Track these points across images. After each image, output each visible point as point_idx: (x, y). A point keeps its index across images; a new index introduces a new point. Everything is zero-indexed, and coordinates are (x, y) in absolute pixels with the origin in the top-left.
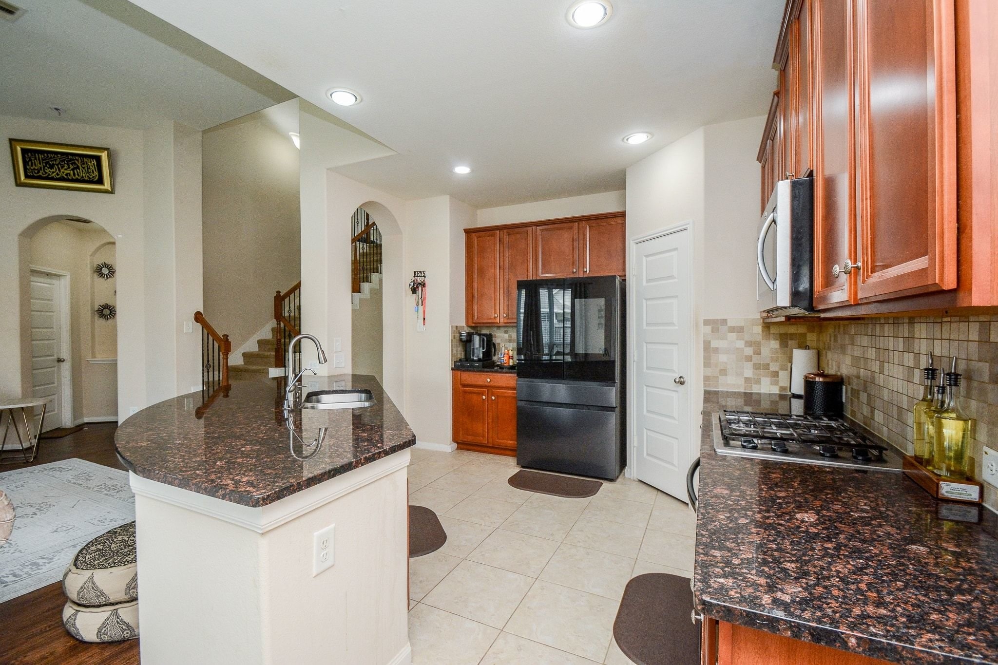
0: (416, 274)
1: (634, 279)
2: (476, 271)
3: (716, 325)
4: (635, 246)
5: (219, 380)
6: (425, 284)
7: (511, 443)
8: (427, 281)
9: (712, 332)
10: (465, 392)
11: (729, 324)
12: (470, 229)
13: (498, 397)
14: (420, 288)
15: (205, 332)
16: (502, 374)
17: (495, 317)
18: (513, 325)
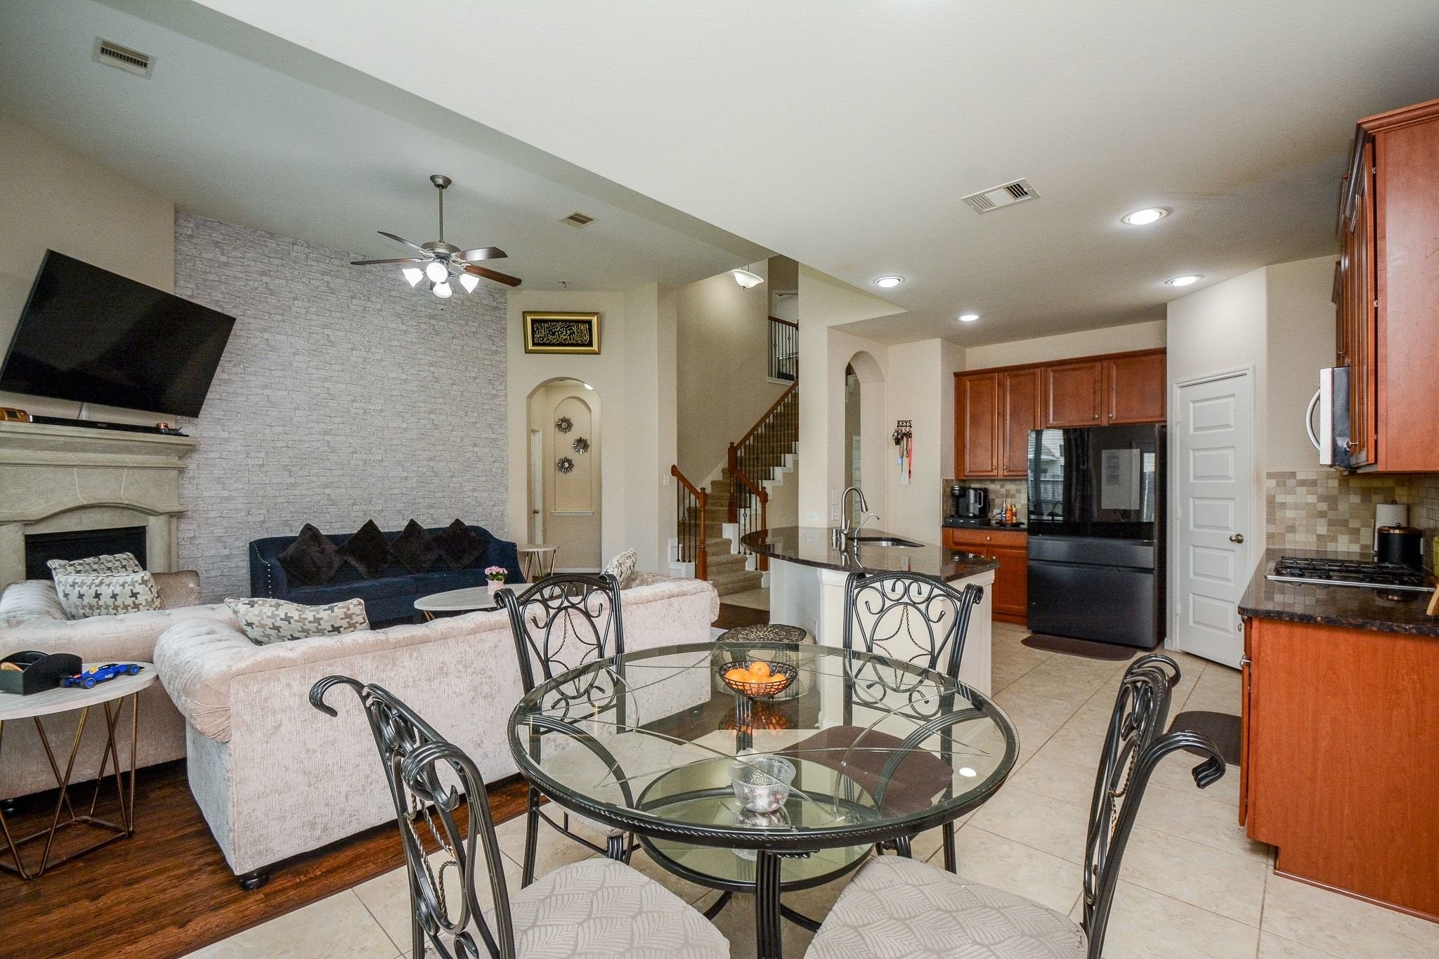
0: (901, 423)
1: (1178, 427)
3: (1282, 478)
4: (1179, 391)
6: (910, 434)
7: (1019, 608)
8: (913, 431)
9: (1278, 485)
11: (1298, 477)
12: (961, 372)
13: (999, 556)
14: (905, 439)
15: (681, 485)
16: (1004, 532)
17: (992, 469)
18: (1014, 478)
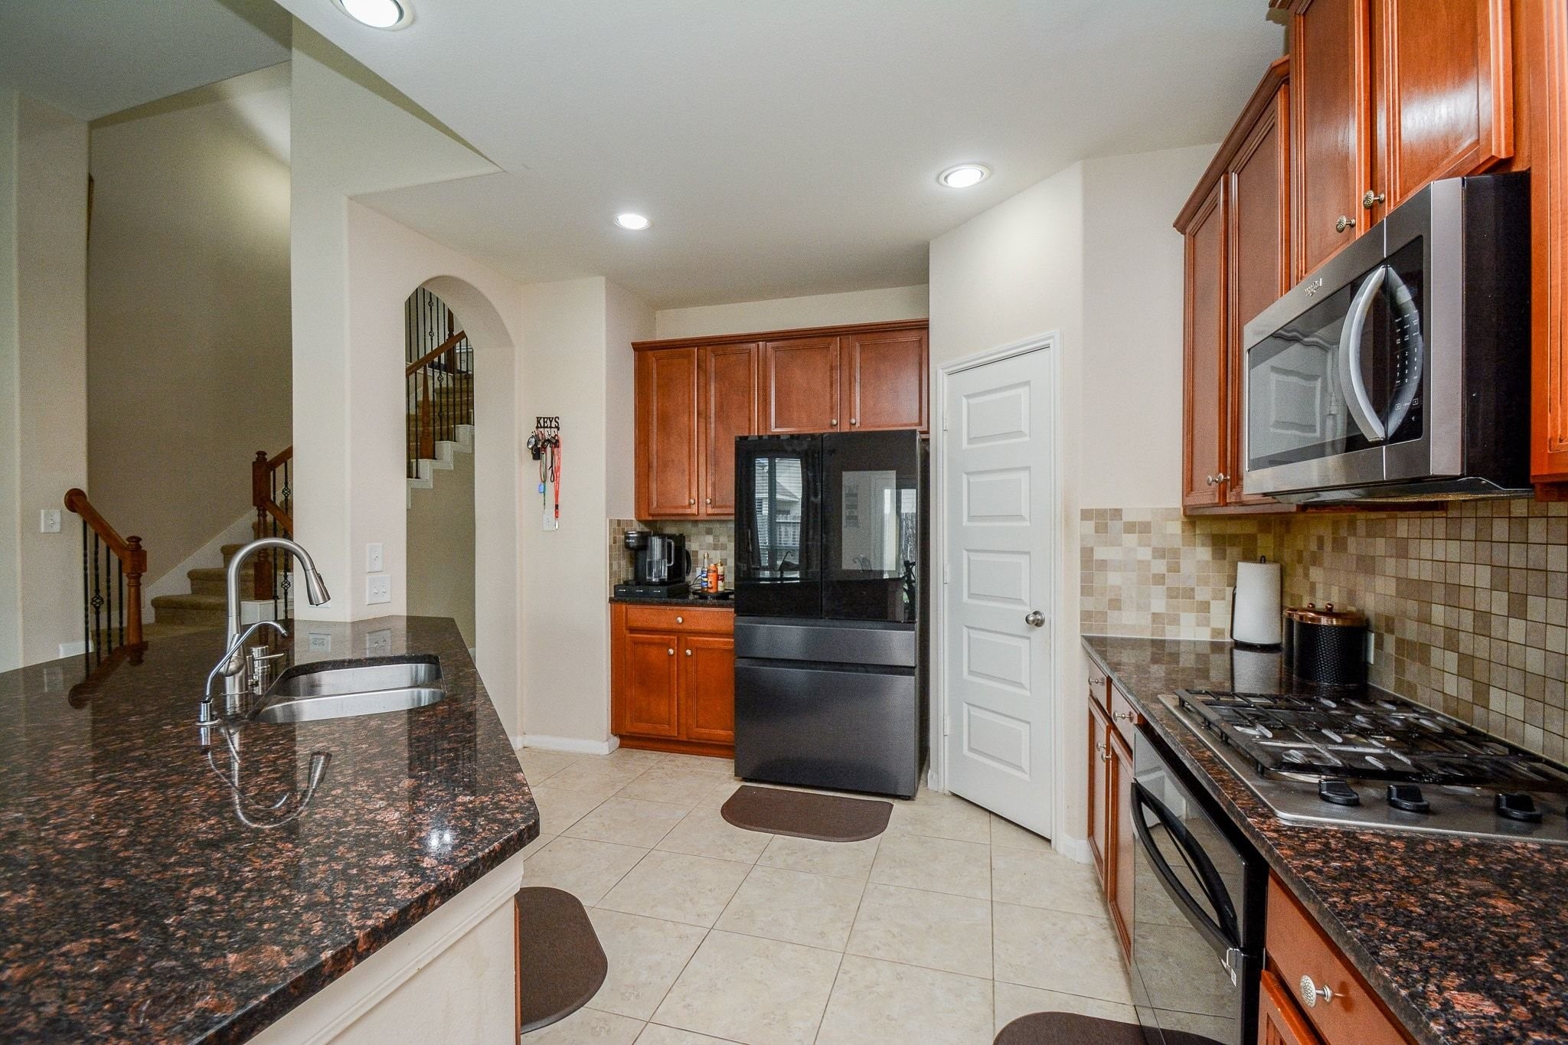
0: (541, 422)
1: (945, 437)
2: (655, 420)
3: (1103, 519)
4: (946, 378)
5: (121, 629)
6: (558, 441)
7: (723, 734)
8: (562, 435)
9: (1096, 532)
10: (636, 643)
11: (1125, 518)
12: (643, 343)
13: (696, 650)
14: (549, 449)
15: (91, 531)
16: (706, 609)
17: (690, 504)
18: (723, 518)
